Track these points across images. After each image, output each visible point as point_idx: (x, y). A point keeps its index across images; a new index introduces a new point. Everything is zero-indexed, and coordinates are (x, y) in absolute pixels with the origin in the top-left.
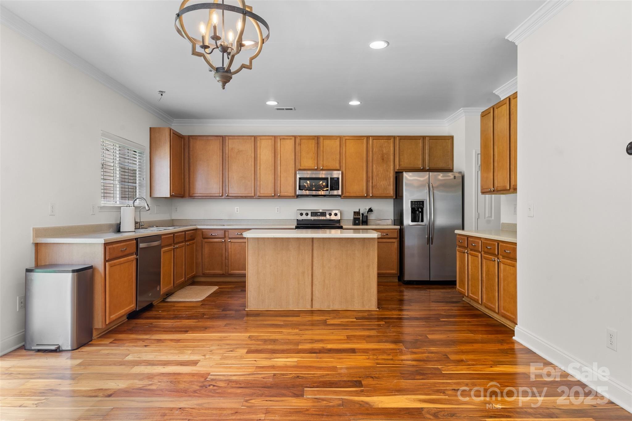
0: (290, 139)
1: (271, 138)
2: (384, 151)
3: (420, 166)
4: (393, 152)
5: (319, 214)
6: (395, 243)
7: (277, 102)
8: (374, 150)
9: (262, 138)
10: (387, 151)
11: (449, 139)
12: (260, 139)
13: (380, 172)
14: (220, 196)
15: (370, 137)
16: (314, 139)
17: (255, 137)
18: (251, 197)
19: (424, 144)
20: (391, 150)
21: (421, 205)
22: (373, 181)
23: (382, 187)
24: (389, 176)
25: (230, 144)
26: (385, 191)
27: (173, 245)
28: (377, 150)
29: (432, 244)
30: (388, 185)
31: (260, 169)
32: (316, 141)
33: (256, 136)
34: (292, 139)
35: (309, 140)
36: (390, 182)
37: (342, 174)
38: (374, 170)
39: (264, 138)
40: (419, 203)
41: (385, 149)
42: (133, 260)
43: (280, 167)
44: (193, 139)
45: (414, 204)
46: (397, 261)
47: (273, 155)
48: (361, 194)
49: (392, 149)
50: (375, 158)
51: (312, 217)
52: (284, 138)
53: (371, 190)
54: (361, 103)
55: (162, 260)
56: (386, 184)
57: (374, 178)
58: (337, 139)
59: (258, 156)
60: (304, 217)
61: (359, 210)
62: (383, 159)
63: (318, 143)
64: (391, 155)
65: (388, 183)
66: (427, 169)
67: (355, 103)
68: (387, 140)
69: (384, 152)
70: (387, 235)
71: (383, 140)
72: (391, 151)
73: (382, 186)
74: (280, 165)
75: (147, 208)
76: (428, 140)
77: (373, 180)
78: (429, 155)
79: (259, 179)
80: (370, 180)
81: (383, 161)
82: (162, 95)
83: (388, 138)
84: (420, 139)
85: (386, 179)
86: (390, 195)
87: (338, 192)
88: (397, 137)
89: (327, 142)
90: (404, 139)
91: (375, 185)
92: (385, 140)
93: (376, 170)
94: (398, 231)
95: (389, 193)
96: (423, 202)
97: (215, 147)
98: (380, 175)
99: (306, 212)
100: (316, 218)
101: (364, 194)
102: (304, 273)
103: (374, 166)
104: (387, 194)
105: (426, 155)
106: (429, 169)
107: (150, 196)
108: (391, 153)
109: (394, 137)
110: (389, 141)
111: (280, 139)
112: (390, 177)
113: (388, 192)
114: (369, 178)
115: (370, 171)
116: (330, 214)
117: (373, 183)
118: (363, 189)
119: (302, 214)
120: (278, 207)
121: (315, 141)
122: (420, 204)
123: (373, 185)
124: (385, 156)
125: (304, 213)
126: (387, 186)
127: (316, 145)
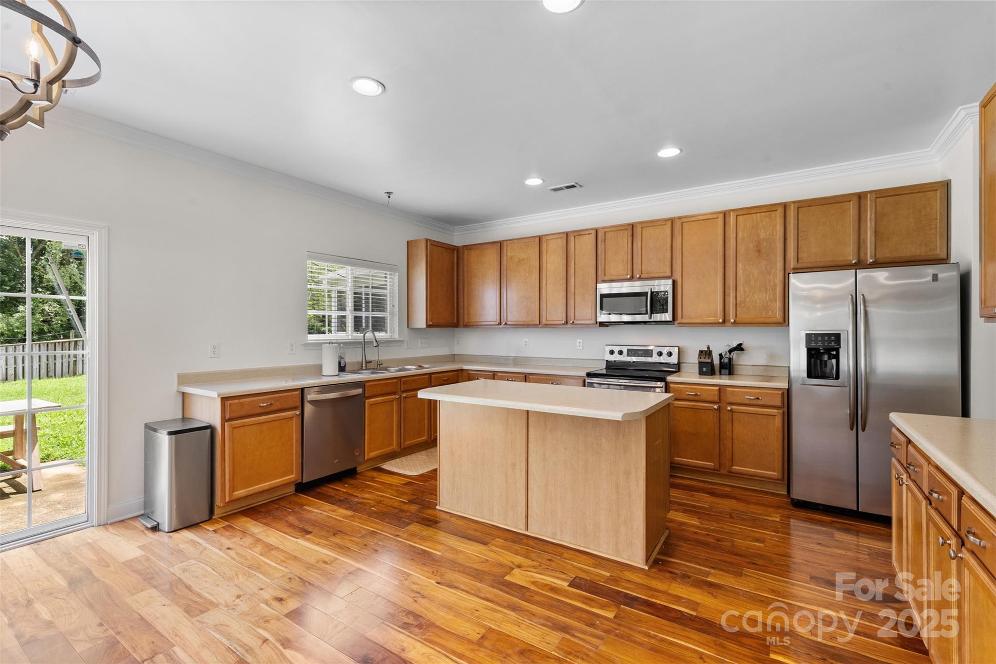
0: (589, 234)
1: (562, 235)
2: (762, 235)
3: (851, 259)
4: (782, 235)
5: (641, 352)
6: (777, 417)
7: (542, 179)
8: (740, 236)
9: (549, 238)
10: (768, 233)
11: (936, 189)
12: (547, 240)
13: (753, 275)
14: (497, 325)
15: (732, 213)
16: (626, 229)
17: (540, 238)
18: (535, 326)
19: (862, 209)
20: (776, 232)
21: (833, 343)
22: (738, 295)
23: (757, 305)
24: (772, 283)
25: (509, 252)
26: (764, 313)
27: (399, 393)
28: (746, 235)
29: (863, 430)
30: (771, 301)
31: (546, 284)
32: (630, 233)
33: (541, 236)
34: (591, 234)
35: (618, 232)
36: (775, 294)
37: (674, 283)
38: (740, 272)
39: (551, 237)
40: (826, 338)
41: (763, 231)
42: (293, 417)
43: (573, 280)
44: (467, 250)
45: (813, 339)
46: (780, 453)
47: (565, 261)
48: (712, 319)
49: (779, 229)
50: (742, 250)
51: (629, 357)
52: (579, 233)
53: (733, 312)
54: (681, 150)
55: (366, 414)
56: (766, 298)
57: (740, 288)
58: (666, 224)
59: (544, 265)
60: (616, 357)
61: (708, 348)
62: (759, 251)
63: (633, 236)
64: (778, 240)
65: (772, 297)
66: (868, 263)
67: (669, 152)
68: (768, 213)
69: (761, 237)
70: (758, 400)
71: (758, 214)
72: (778, 232)
73: (756, 303)
74: (573, 277)
75: (375, 344)
76: (871, 200)
77: (738, 291)
78: (876, 232)
79: (545, 299)
80: (730, 293)
81: (759, 255)
82: (389, 197)
83: (770, 209)
84: (850, 201)
85: (767, 289)
86: (774, 320)
87: (665, 316)
88: (792, 205)
89: (647, 232)
90: (808, 206)
91: (741, 301)
92: (763, 214)
93: (744, 272)
94: (783, 393)
95: (773, 316)
96: (838, 336)
97: (490, 257)
98: (752, 282)
99: (620, 349)
100: (634, 359)
101: (719, 318)
102: (514, 465)
103: (740, 266)
104: (769, 318)
105: (867, 232)
106: (873, 262)
107: (408, 327)
108: (778, 236)
109: (785, 206)
110: (773, 215)
111: (574, 237)
112: (775, 285)
113: (770, 314)
114: (730, 289)
115: (732, 275)
116: (660, 354)
117: (738, 298)
118: (717, 310)
119: (612, 352)
120: (581, 341)
121: (628, 232)
122: (830, 341)
123: (738, 301)
124: (765, 244)
125: (616, 349)
126: (767, 302)
127: (630, 238)
